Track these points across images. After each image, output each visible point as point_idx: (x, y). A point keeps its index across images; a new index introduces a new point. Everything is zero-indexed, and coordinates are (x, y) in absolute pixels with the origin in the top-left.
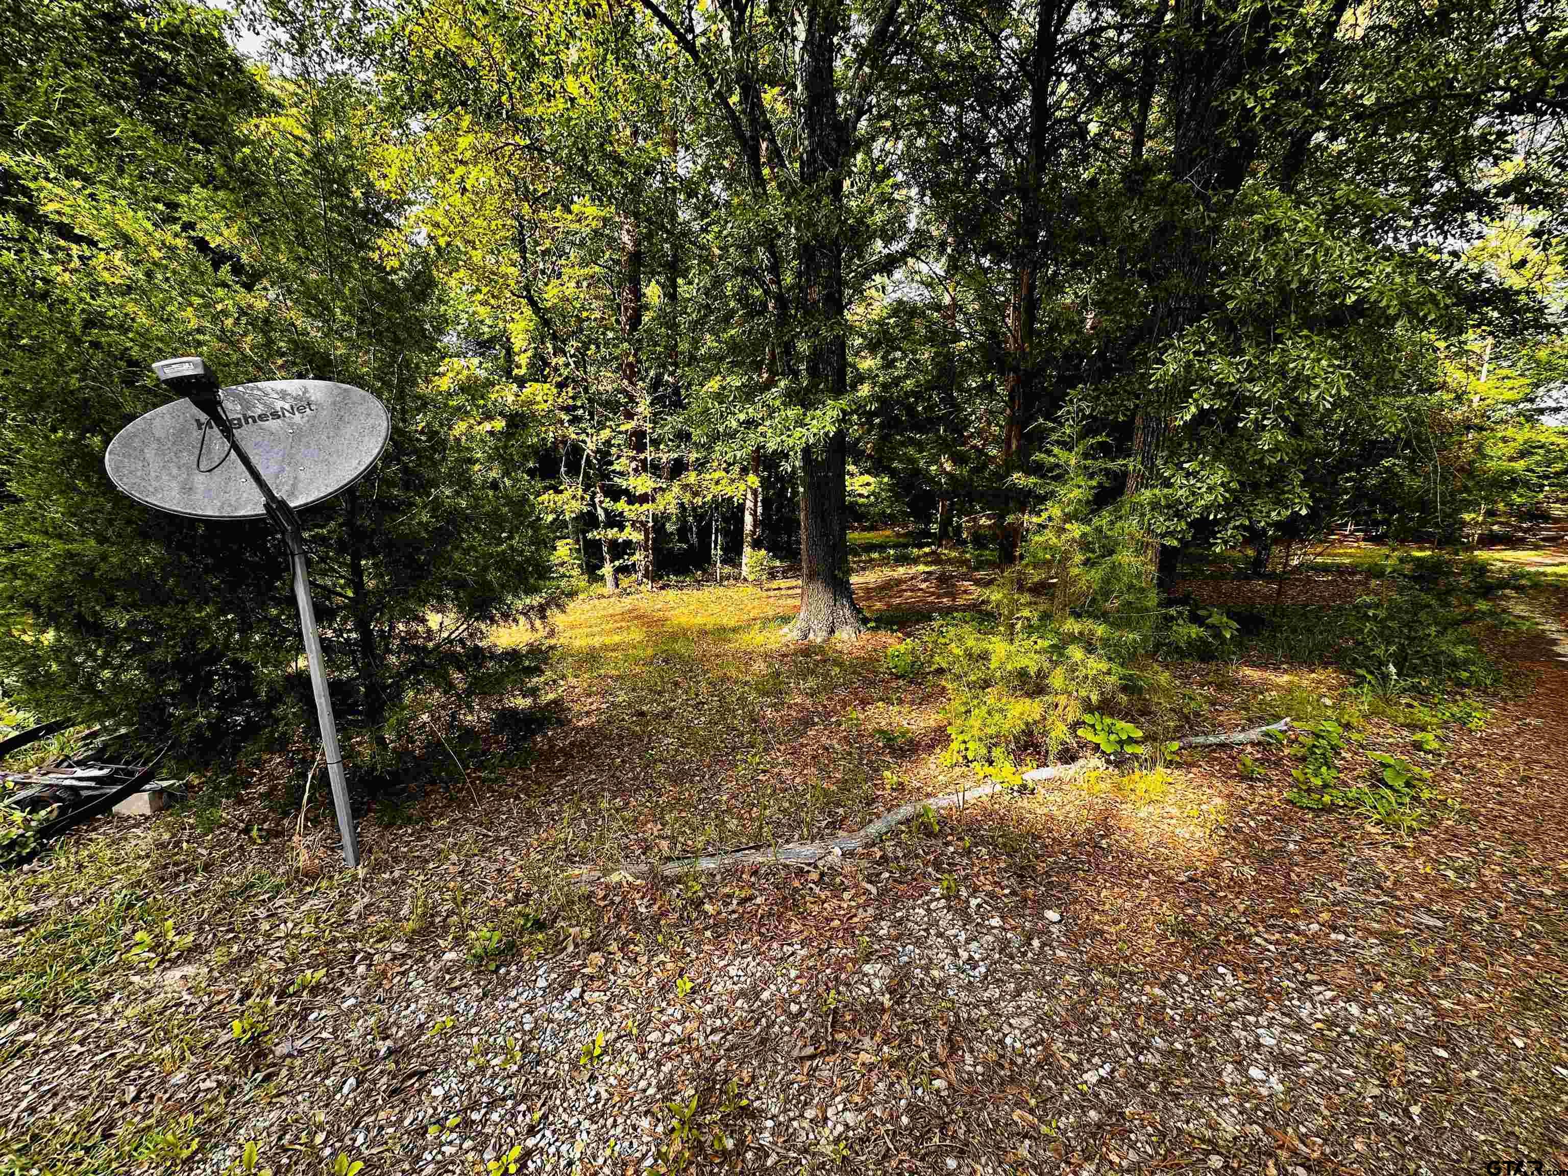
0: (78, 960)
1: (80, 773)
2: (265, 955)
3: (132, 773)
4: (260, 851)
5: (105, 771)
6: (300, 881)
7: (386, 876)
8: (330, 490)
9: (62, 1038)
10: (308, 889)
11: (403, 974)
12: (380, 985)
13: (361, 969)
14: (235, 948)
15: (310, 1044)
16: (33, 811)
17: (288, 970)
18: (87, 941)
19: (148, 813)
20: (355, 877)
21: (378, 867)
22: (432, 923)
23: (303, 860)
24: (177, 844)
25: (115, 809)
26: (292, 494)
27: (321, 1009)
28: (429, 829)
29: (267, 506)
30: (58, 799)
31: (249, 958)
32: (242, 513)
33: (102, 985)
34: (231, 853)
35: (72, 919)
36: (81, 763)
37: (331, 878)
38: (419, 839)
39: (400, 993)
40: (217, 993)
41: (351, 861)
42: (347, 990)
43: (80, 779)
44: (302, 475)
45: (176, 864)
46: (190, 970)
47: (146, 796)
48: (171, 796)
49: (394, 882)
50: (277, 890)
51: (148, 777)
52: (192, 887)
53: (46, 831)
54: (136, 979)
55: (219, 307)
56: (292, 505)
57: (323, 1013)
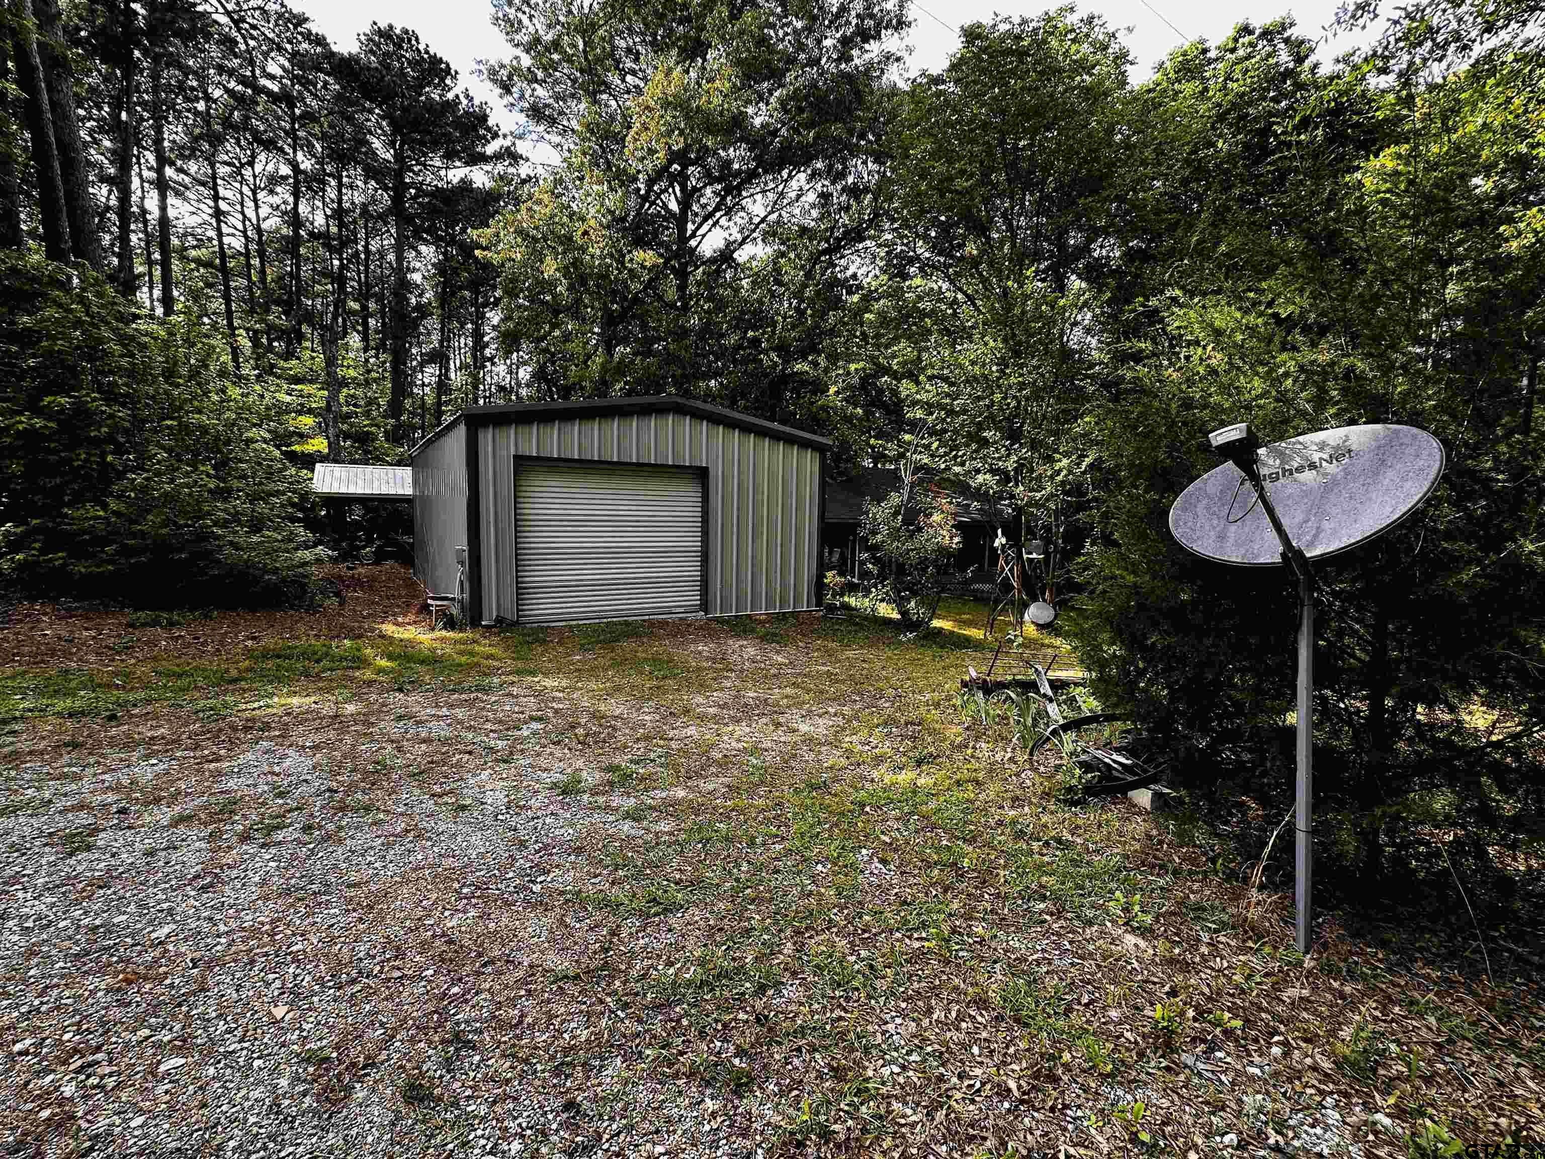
0: (1082, 888)
1: (1115, 757)
2: (1197, 973)
3: (1145, 771)
4: (1220, 885)
5: (1129, 762)
6: (1246, 932)
7: (1336, 985)
8: (1353, 541)
9: (1062, 932)
10: (1250, 944)
11: (1321, 1092)
12: (1290, 1080)
13: (1276, 1051)
14: (1177, 951)
15: (1210, 1075)
16: (1085, 772)
17: (1210, 999)
18: (1091, 877)
19: (1149, 808)
20: (1300, 963)
21: (1330, 971)
22: (1374, 1071)
23: (1253, 914)
24: (1161, 842)
25: (1130, 794)
26: (1311, 544)
27: (1228, 1054)
28: (1409, 970)
29: (1283, 555)
30: (1099, 770)
31: (1186, 967)
32: (1262, 560)
33: (1090, 913)
34: (1198, 873)
35: (1087, 858)
36: (1118, 750)
37: (1276, 948)
38: (1389, 970)
39: (1308, 1107)
40: (1153, 975)
41: (1301, 945)
42: (1257, 1059)
43: (1114, 761)
44: (1326, 525)
45: (1155, 857)
46: (1142, 944)
47: (1150, 793)
48: (1166, 804)
49: (1343, 996)
50: (1223, 925)
51: (1155, 780)
52: (1162, 882)
53: (1089, 790)
54: (1109, 924)
55: (1281, 371)
56: (1308, 555)
57: (1228, 1060)
